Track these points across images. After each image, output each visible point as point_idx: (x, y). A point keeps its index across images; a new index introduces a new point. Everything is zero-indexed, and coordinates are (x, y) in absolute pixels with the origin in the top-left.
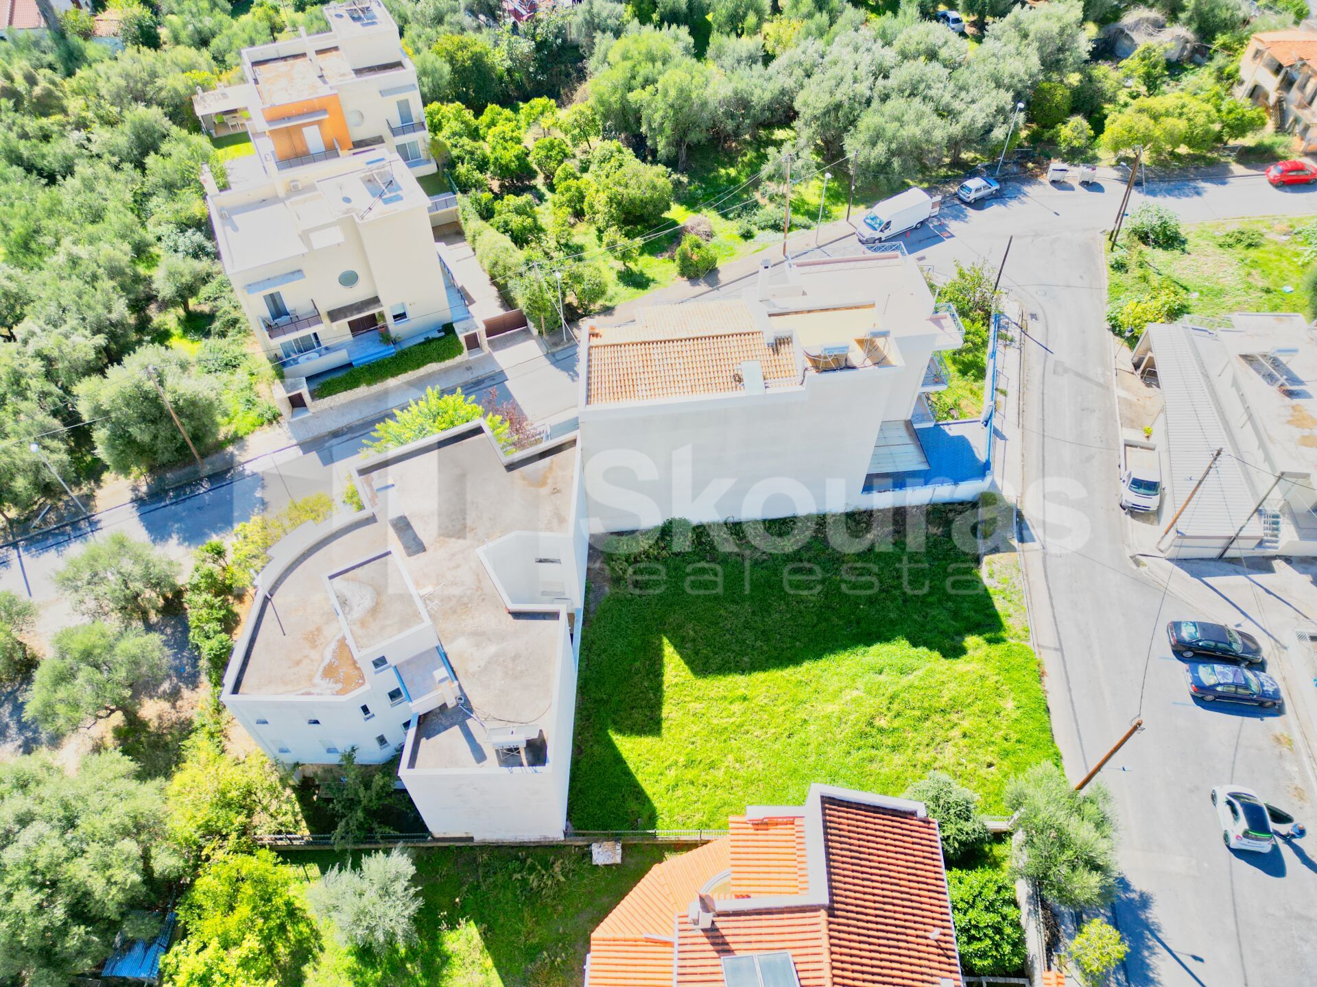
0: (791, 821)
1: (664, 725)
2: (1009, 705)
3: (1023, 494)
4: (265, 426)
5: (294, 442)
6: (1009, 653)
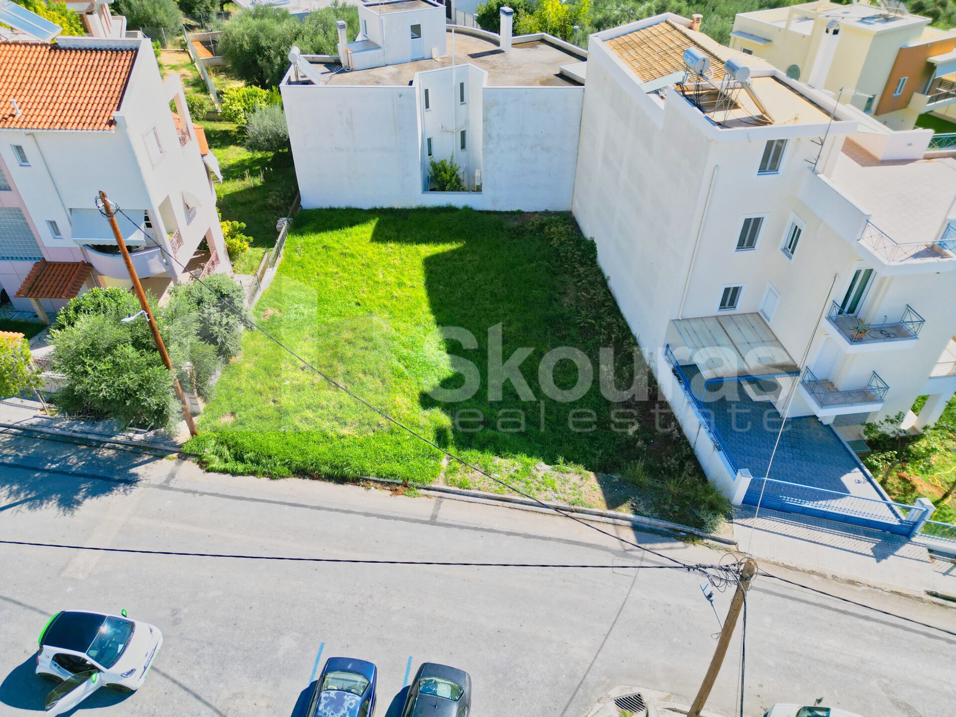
1: (381, 245)
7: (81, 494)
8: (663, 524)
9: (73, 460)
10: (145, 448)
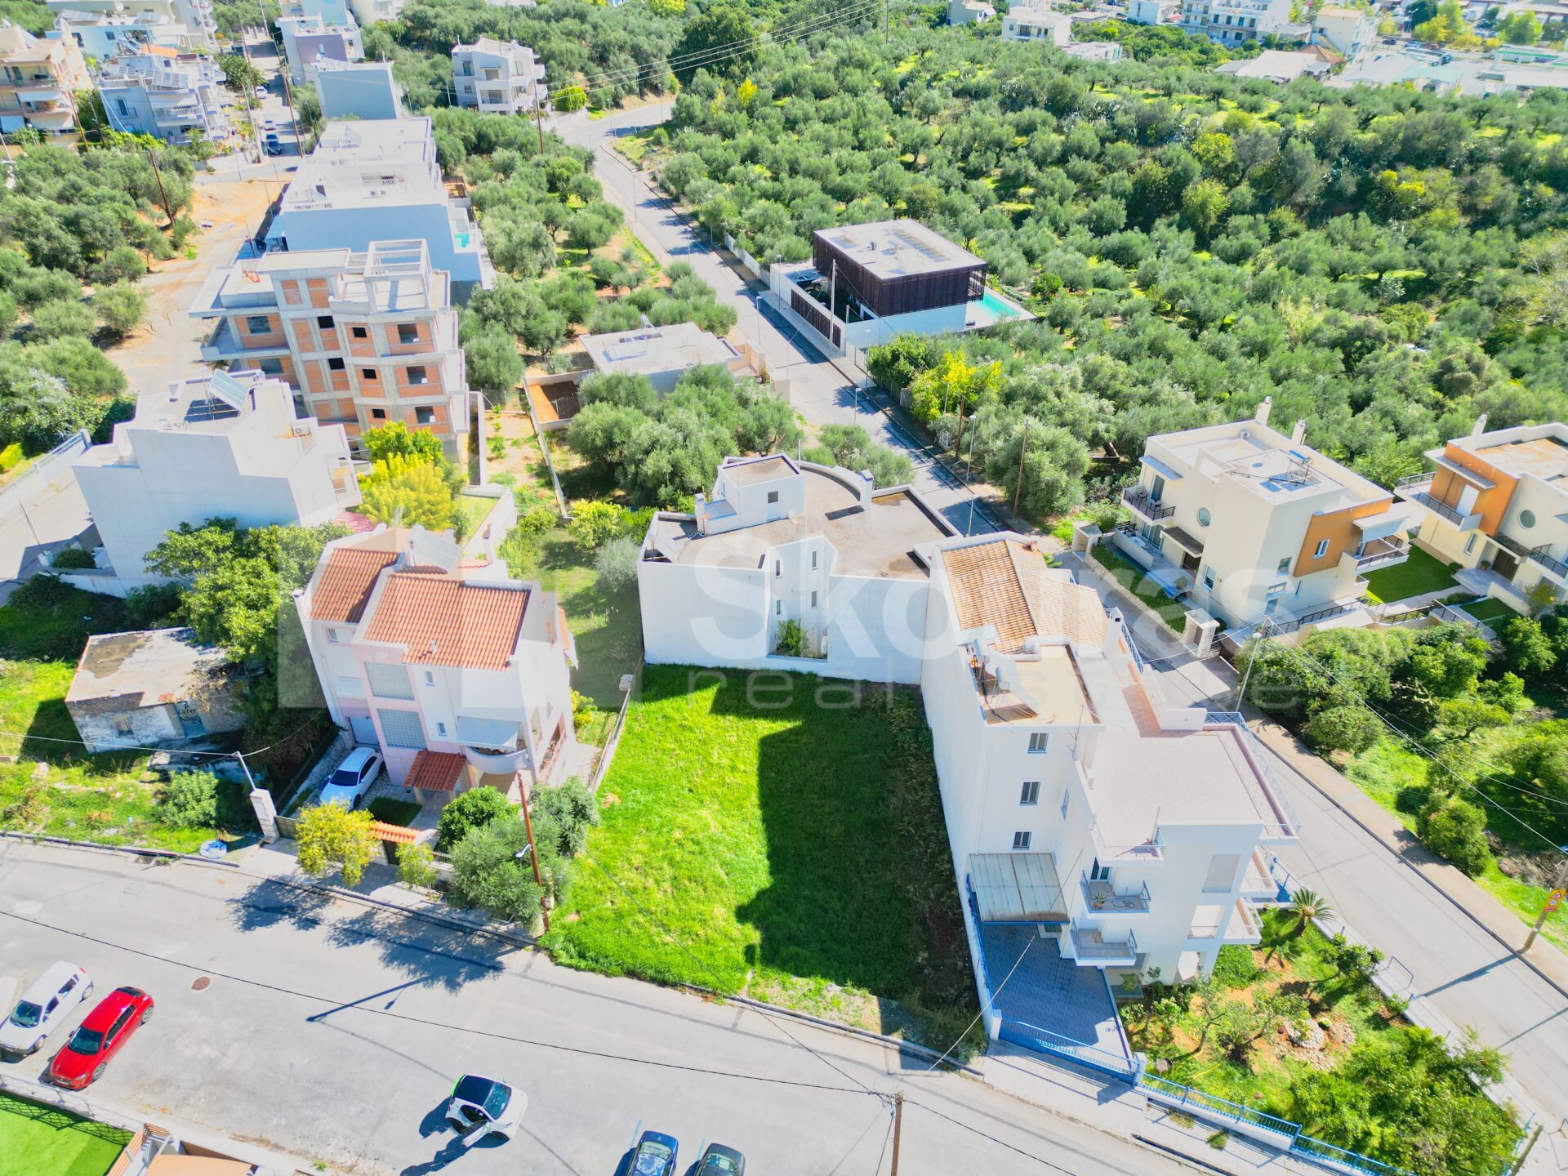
1: (720, 716)
7: (462, 978)
8: (925, 1051)
9: (453, 945)
10: (507, 938)
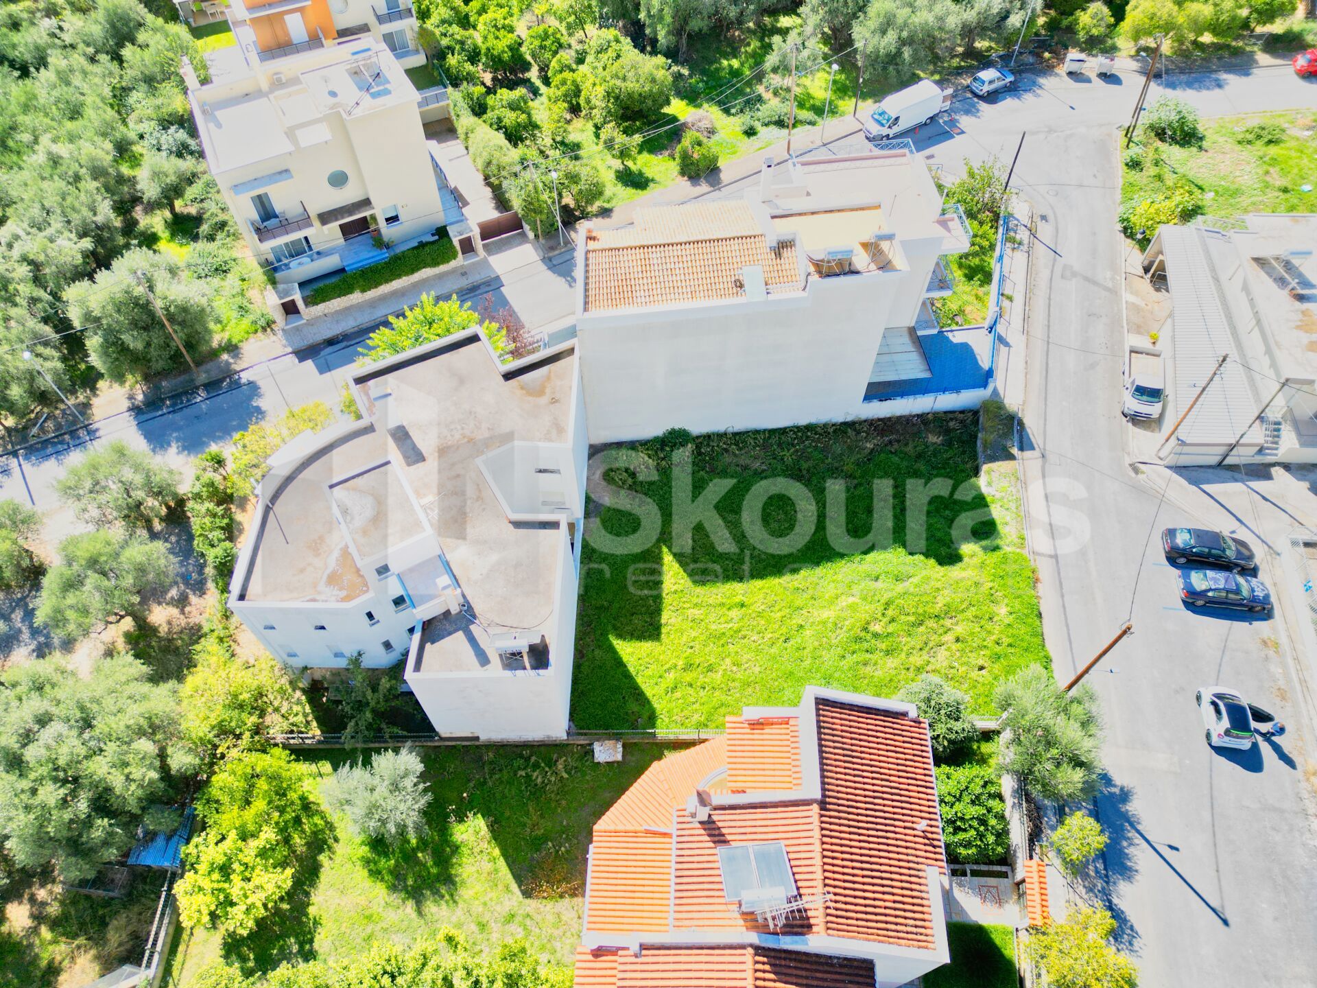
0: (786, 721)
1: (664, 630)
2: (1002, 611)
3: (1024, 402)
4: (260, 334)
5: (290, 350)
6: (1005, 560)
